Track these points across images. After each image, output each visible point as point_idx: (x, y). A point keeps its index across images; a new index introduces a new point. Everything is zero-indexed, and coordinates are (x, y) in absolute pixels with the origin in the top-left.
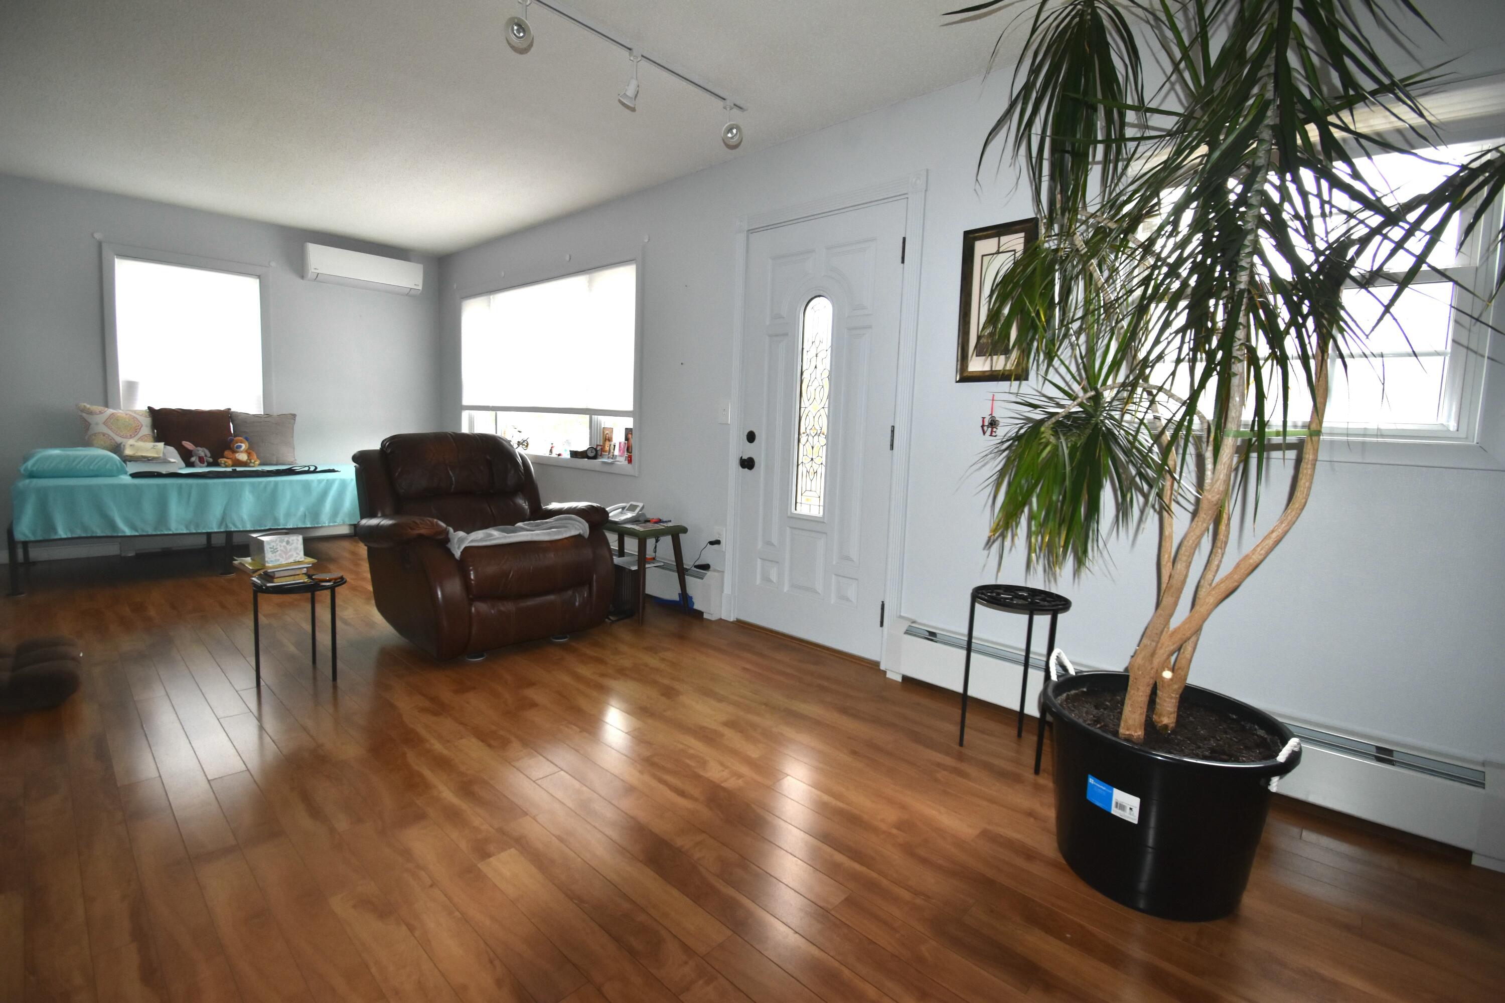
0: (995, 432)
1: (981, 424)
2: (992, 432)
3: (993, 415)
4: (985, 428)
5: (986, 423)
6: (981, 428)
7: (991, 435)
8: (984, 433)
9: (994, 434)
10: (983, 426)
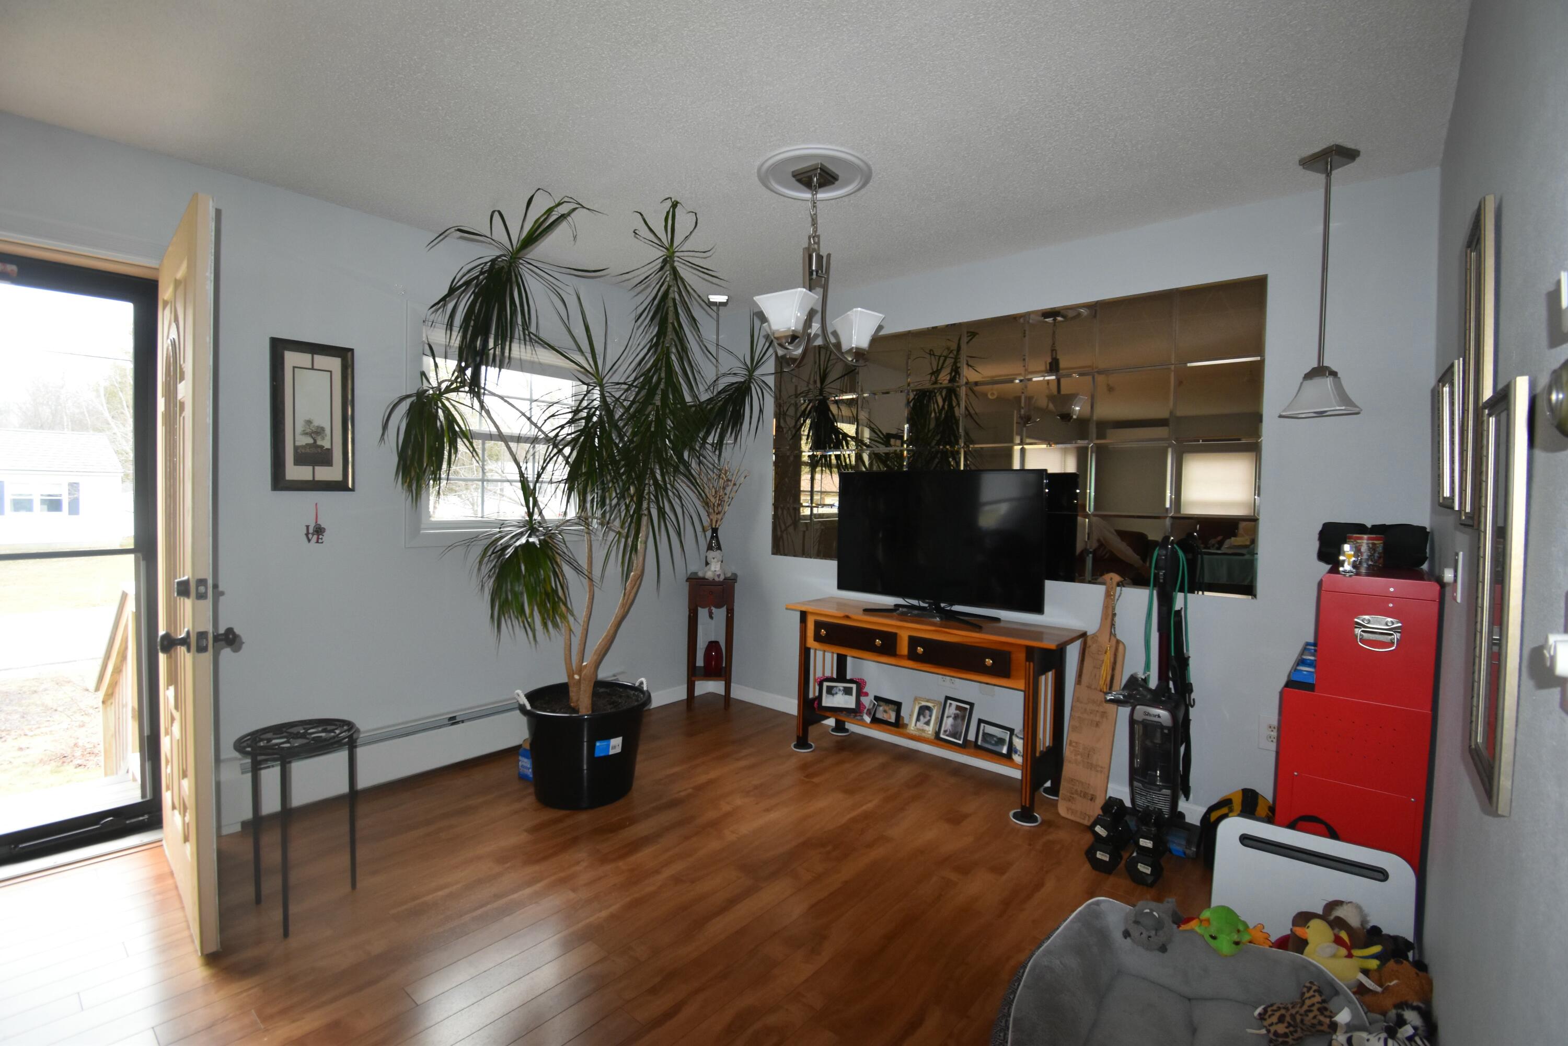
0: (322, 539)
1: (305, 532)
2: (318, 539)
3: (318, 523)
4: (310, 536)
5: (311, 531)
6: (305, 536)
7: (317, 542)
8: (309, 540)
9: (320, 541)
10: (307, 534)
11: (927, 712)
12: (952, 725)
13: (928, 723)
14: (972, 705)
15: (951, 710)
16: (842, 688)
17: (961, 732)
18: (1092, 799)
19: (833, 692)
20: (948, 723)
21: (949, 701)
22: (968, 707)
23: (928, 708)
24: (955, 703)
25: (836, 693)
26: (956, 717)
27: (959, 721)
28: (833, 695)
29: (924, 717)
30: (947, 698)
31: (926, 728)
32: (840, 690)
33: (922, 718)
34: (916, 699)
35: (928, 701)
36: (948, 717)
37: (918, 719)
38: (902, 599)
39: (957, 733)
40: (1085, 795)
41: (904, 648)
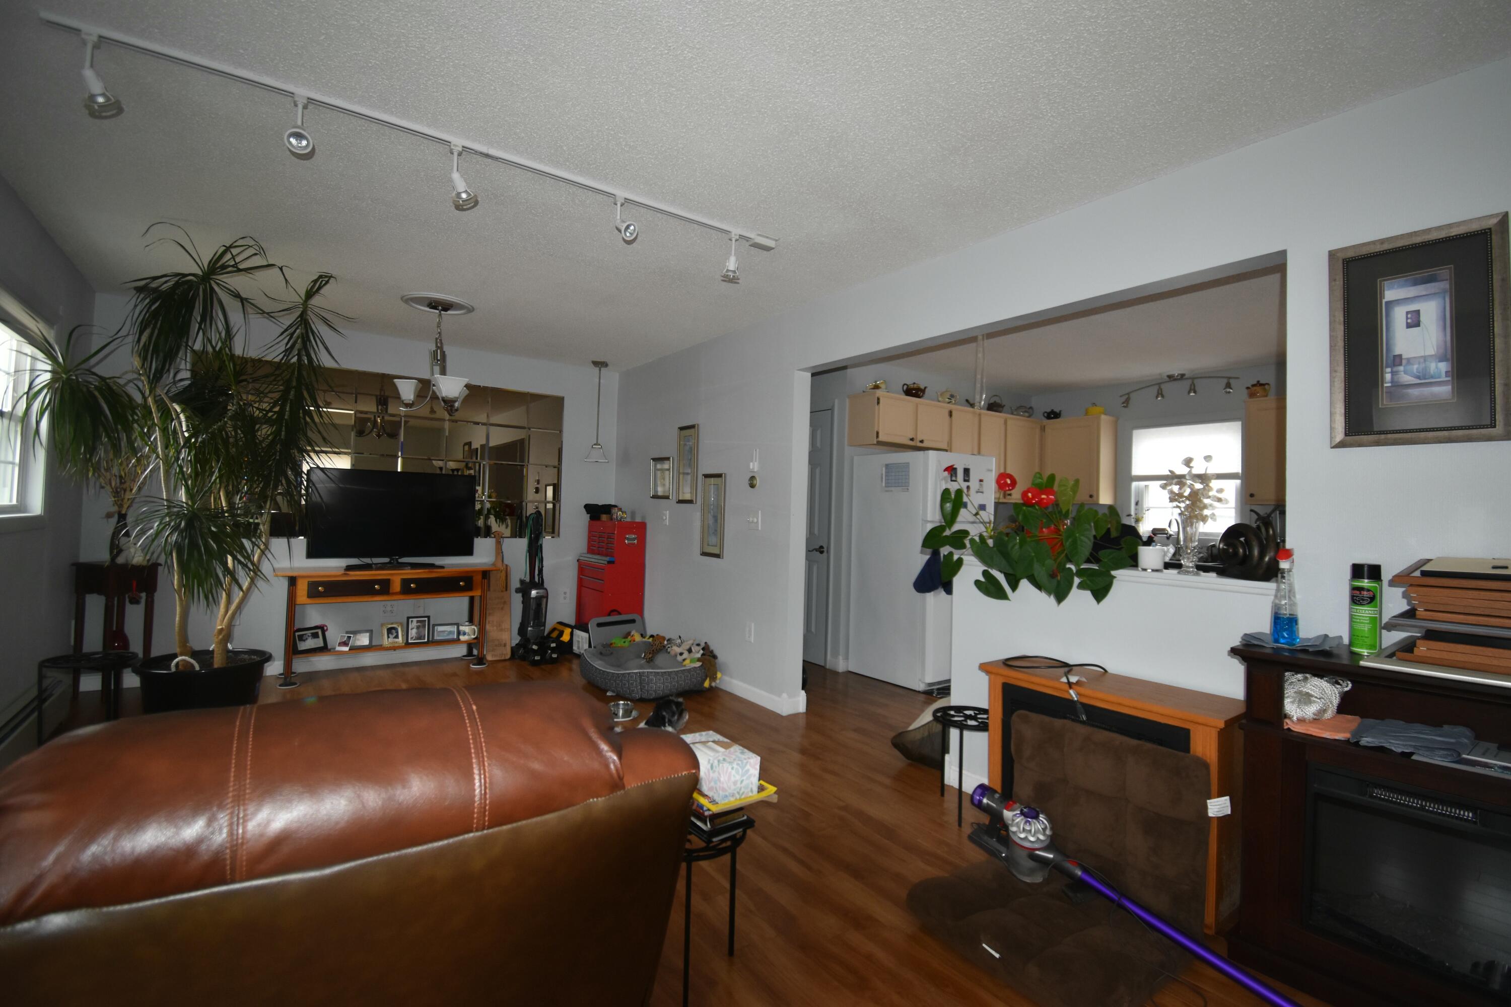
11: (394, 631)
12: (416, 633)
13: (397, 637)
14: (428, 617)
15: (414, 624)
16: (310, 635)
17: (425, 635)
18: (505, 645)
19: (304, 638)
20: (413, 633)
21: (410, 620)
22: (426, 619)
23: (393, 628)
24: (415, 620)
25: (307, 639)
26: (418, 628)
27: (421, 629)
28: (304, 641)
29: (392, 634)
30: (408, 618)
31: (396, 640)
32: (308, 636)
33: (390, 635)
34: (382, 625)
35: (392, 624)
36: (411, 629)
37: (388, 637)
38: (357, 559)
39: (421, 636)
40: (500, 645)
41: (396, 586)
